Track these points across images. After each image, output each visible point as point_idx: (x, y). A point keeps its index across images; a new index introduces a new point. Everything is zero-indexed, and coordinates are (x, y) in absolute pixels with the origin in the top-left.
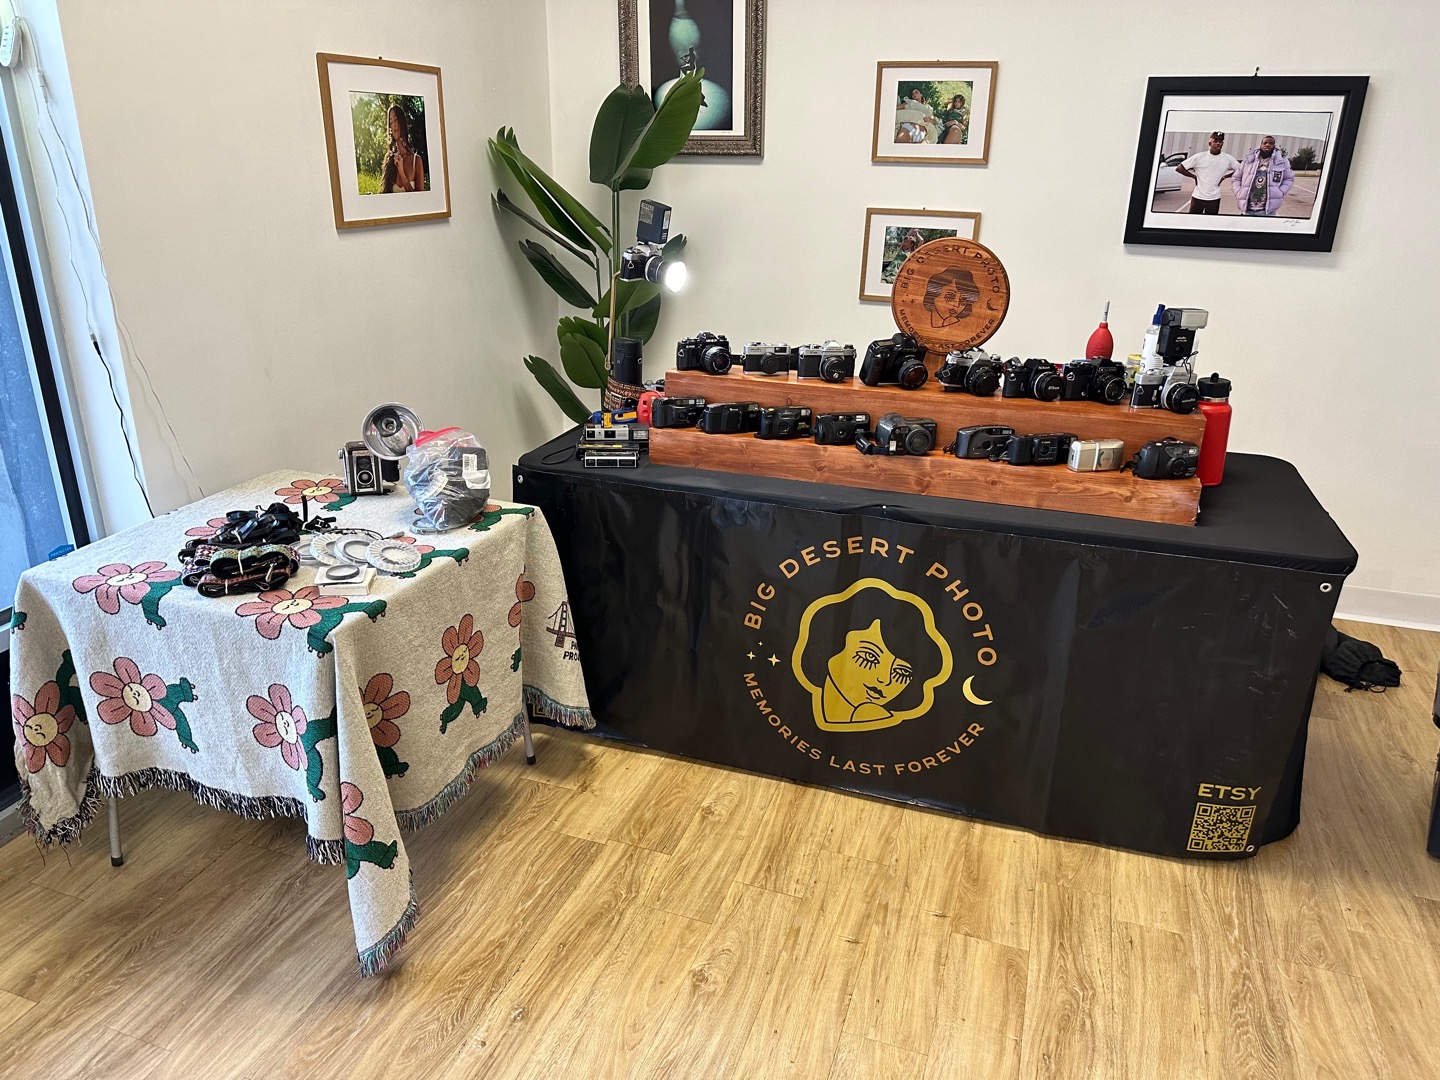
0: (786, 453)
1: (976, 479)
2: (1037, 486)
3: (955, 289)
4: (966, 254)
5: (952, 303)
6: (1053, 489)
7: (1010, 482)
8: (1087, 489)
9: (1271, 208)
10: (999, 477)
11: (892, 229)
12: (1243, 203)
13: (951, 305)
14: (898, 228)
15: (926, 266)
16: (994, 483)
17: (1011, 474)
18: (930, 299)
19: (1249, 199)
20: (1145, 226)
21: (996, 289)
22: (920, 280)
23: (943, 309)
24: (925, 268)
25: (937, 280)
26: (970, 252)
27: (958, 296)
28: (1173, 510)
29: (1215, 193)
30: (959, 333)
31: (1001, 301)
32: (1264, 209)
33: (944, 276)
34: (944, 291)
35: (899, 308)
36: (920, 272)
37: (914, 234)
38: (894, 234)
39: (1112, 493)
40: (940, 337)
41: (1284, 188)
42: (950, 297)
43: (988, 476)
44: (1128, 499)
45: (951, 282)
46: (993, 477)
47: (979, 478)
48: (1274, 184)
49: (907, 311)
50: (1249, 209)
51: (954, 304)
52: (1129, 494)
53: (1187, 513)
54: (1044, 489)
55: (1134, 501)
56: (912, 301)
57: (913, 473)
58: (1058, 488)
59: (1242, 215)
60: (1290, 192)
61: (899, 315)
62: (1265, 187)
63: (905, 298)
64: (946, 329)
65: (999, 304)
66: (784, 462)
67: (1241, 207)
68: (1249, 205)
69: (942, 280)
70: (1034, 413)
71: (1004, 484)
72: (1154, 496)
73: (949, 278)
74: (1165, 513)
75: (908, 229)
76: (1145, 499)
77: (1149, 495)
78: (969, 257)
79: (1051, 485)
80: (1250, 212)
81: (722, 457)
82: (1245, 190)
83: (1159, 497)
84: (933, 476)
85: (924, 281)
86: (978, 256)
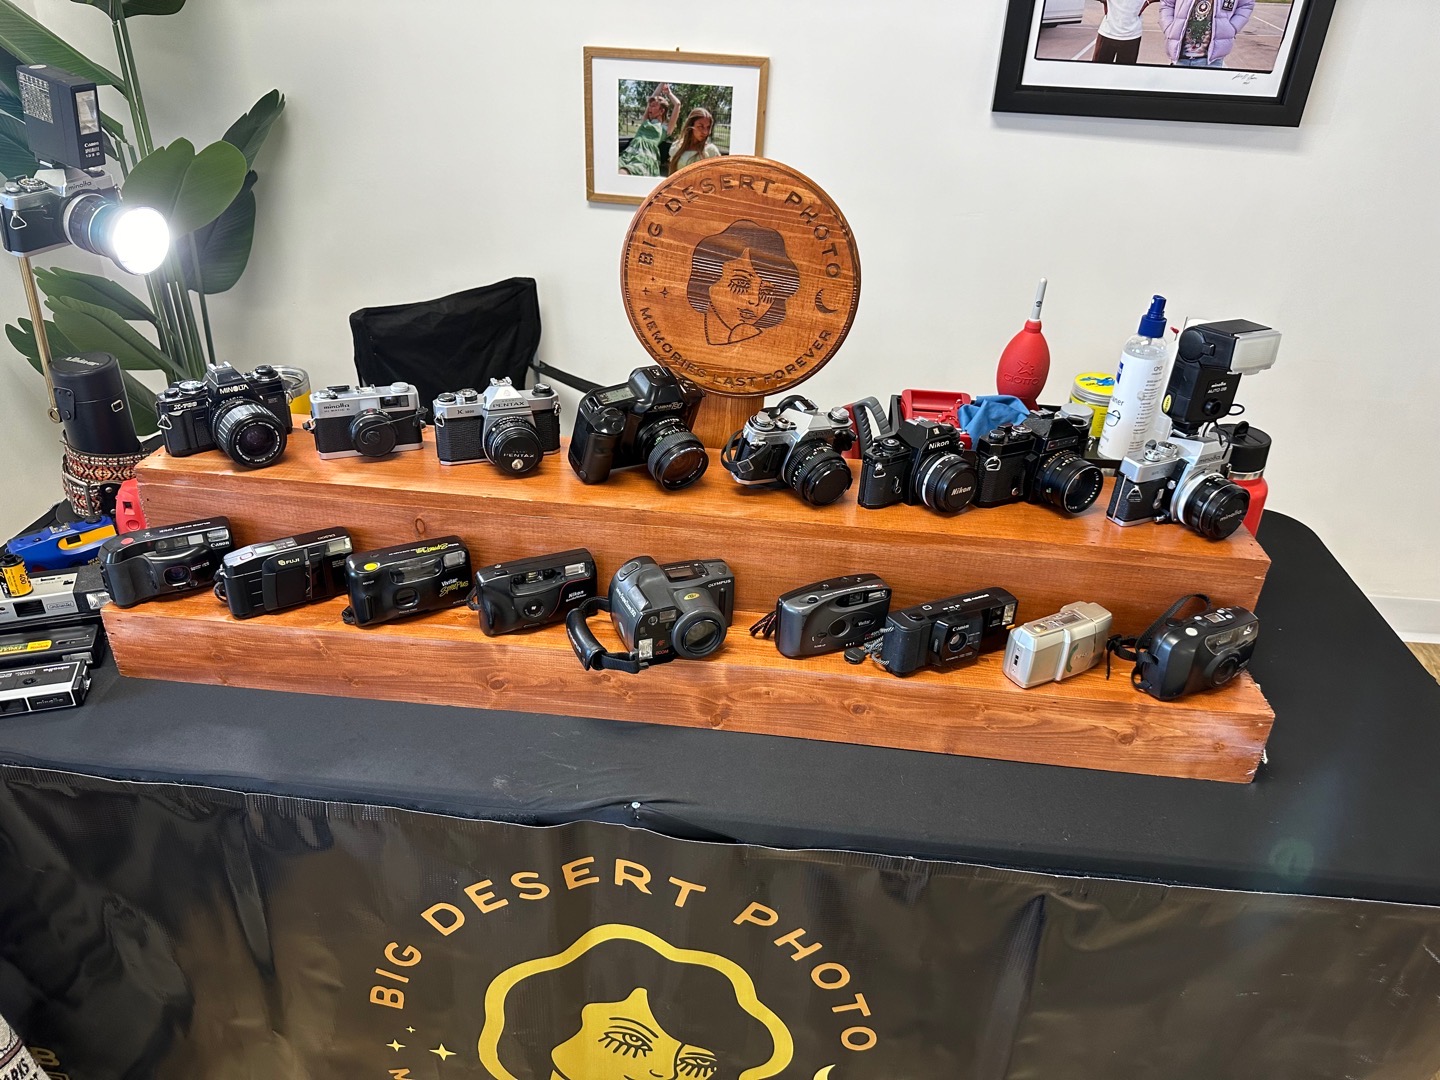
0: (420, 657)
1: (822, 702)
2: (946, 715)
3: (750, 269)
4: (770, 194)
5: (746, 297)
6: (978, 721)
7: (891, 709)
8: (1046, 722)
9: (1216, 54)
10: (869, 699)
11: (629, 84)
12: (1175, 44)
13: (744, 300)
14: (639, 83)
15: (687, 219)
16: (857, 709)
17: (892, 693)
18: (699, 289)
19: (1184, 39)
20: (1024, 83)
21: (833, 270)
22: (677, 248)
23: (727, 309)
24: (684, 222)
25: (709, 249)
26: (776, 190)
27: (756, 282)
28: (1213, 757)
29: (1132, 28)
30: (764, 355)
31: (844, 294)
32: (1206, 57)
33: (724, 241)
34: (728, 271)
35: (639, 305)
36: (674, 232)
37: (665, 94)
38: (633, 93)
39: (1096, 728)
40: (725, 363)
41: (1238, 21)
42: (741, 285)
43: (846, 697)
44: (1126, 739)
45: (739, 253)
46: (857, 699)
47: (829, 700)
48: (1224, 14)
49: (656, 311)
50: (1182, 57)
51: (749, 299)
52: (1128, 731)
53: (1241, 762)
54: (960, 721)
55: (1138, 742)
56: (665, 291)
57: (694, 692)
58: (990, 720)
59: (1172, 66)
60: (1247, 28)
61: (640, 318)
62: (1209, 19)
63: (648, 284)
64: (737, 349)
65: (838, 300)
66: (415, 674)
67: (1172, 52)
68: (1183, 48)
69: (721, 247)
70: (925, 548)
71: (878, 711)
72: (1179, 733)
73: (736, 244)
74: (1197, 763)
75: (654, 85)
76: (1161, 739)
77: (1168, 732)
78: (775, 202)
79: (975, 714)
80: (1184, 61)
81: (278, 665)
82: (1179, 24)
83: (1190, 735)
84: (734, 696)
85: (685, 249)
86: (793, 199)
